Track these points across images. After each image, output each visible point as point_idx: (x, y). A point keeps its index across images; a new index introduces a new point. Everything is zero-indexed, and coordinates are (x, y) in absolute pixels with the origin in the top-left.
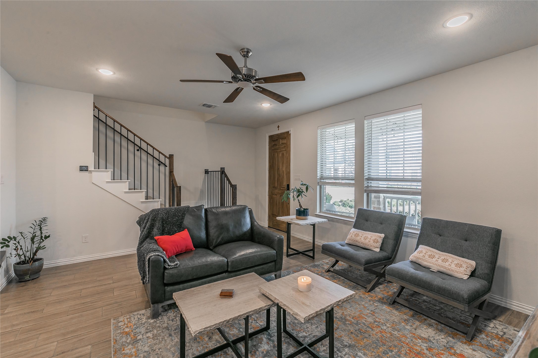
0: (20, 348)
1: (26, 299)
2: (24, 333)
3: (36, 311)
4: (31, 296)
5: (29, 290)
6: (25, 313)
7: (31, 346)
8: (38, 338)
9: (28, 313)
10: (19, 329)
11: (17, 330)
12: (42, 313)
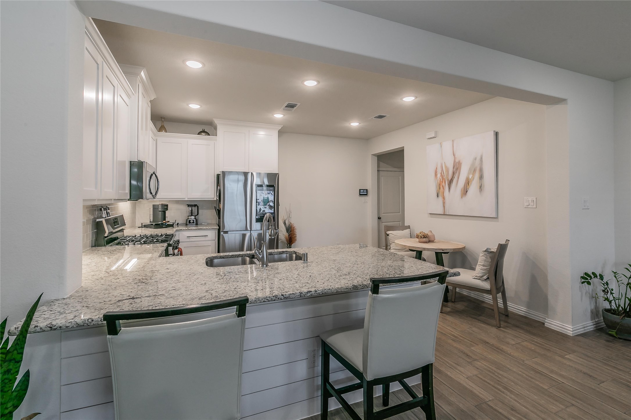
0: (543, 401)
1: (597, 356)
2: (561, 390)
3: (594, 377)
4: (605, 358)
5: (610, 350)
6: (581, 371)
7: (553, 408)
8: (567, 407)
9: (584, 373)
10: (561, 382)
11: (559, 381)
12: (599, 384)
